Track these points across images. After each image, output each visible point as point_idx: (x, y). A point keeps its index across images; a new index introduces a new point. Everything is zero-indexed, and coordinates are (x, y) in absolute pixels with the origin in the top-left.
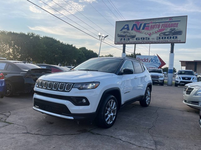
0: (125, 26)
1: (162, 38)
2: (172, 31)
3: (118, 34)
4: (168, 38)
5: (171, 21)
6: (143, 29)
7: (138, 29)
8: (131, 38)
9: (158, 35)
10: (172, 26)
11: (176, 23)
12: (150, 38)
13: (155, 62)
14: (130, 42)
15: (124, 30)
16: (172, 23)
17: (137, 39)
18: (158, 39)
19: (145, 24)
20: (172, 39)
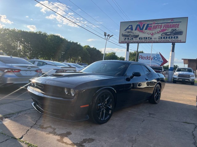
0: (129, 26)
1: (164, 38)
2: (173, 32)
3: (122, 34)
4: (169, 38)
5: (172, 22)
6: (146, 29)
7: (141, 30)
8: (134, 38)
9: (160, 35)
10: (173, 27)
11: (177, 23)
12: (153, 38)
13: (157, 60)
14: (133, 41)
15: (128, 30)
16: (174, 24)
17: (140, 38)
18: (159, 39)
19: (148, 25)
20: (173, 39)
